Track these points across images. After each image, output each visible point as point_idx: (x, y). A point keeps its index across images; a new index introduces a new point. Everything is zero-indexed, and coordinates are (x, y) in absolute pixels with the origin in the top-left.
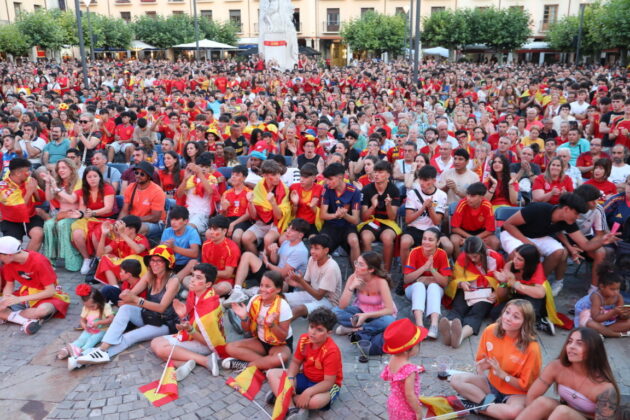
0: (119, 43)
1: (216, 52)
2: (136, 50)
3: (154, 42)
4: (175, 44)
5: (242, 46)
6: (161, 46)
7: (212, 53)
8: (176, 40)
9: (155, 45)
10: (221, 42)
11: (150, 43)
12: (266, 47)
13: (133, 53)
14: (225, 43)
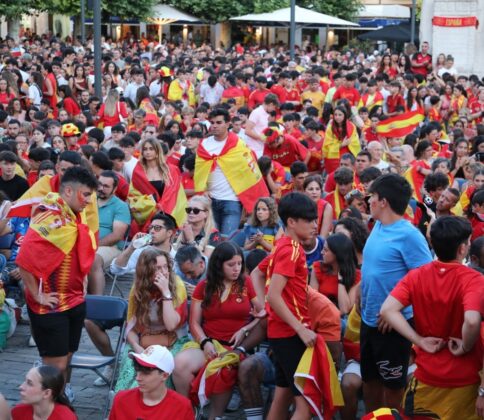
0: (129, 8)
1: (311, 31)
2: (160, 23)
3: (196, 9)
4: (236, 14)
5: (365, 22)
6: (208, 17)
7: (305, 32)
8: (239, 7)
9: (197, 15)
10: (325, 11)
11: (188, 11)
12: (436, 28)
13: (152, 29)
14: (333, 14)
